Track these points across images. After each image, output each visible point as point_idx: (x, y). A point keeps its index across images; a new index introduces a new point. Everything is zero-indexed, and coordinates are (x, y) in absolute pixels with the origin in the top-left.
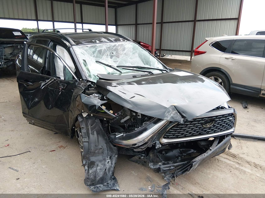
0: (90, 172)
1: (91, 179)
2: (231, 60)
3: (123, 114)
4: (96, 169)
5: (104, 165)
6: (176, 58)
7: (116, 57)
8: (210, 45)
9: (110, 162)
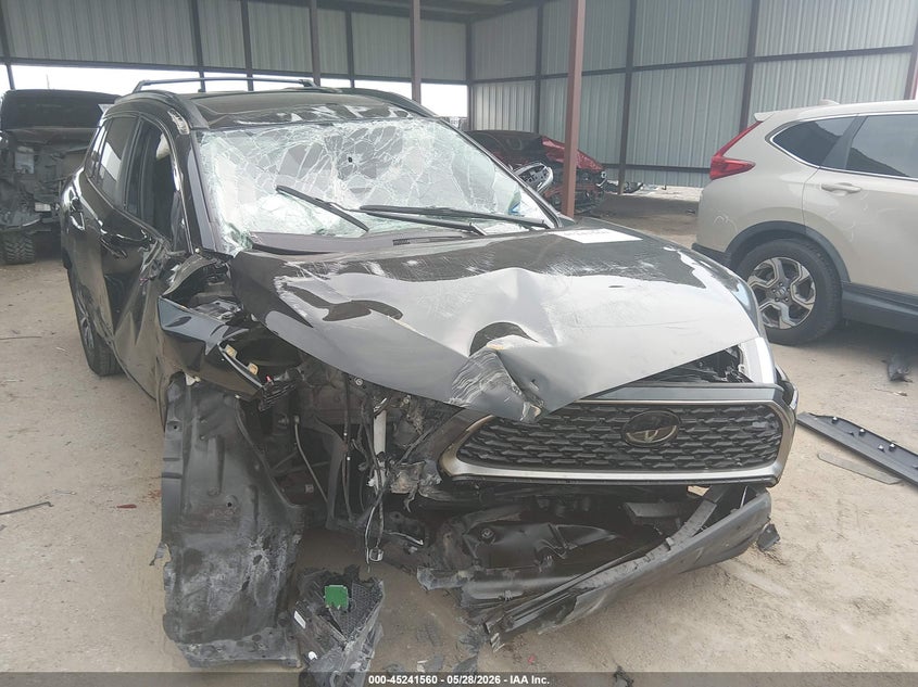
0: (185, 589)
1: (189, 615)
2: (843, 194)
3: (309, 378)
4: (208, 580)
5: (239, 566)
6: (679, 197)
7: (363, 173)
8: (767, 138)
9: (265, 560)
